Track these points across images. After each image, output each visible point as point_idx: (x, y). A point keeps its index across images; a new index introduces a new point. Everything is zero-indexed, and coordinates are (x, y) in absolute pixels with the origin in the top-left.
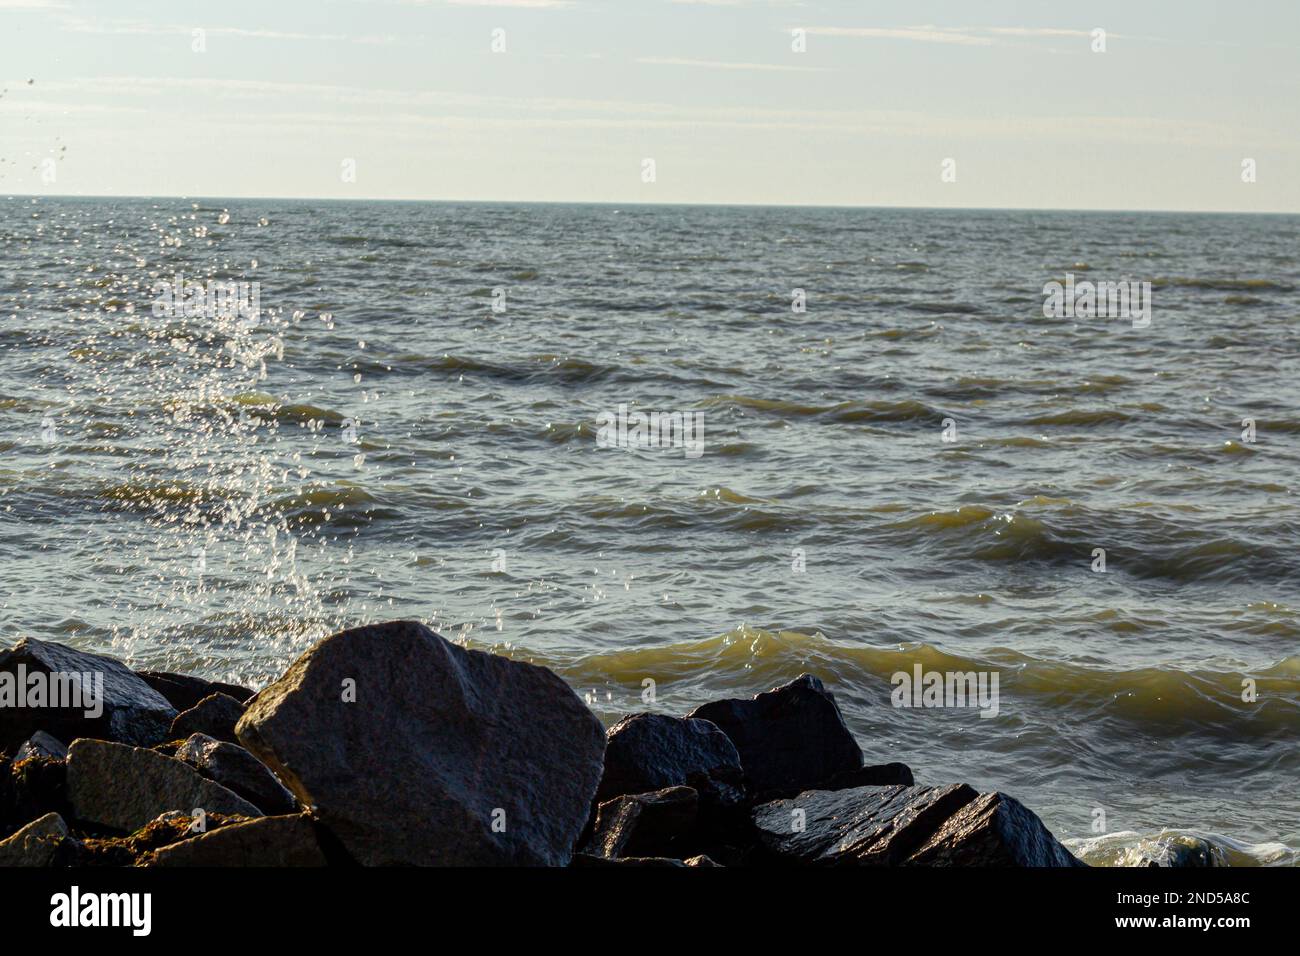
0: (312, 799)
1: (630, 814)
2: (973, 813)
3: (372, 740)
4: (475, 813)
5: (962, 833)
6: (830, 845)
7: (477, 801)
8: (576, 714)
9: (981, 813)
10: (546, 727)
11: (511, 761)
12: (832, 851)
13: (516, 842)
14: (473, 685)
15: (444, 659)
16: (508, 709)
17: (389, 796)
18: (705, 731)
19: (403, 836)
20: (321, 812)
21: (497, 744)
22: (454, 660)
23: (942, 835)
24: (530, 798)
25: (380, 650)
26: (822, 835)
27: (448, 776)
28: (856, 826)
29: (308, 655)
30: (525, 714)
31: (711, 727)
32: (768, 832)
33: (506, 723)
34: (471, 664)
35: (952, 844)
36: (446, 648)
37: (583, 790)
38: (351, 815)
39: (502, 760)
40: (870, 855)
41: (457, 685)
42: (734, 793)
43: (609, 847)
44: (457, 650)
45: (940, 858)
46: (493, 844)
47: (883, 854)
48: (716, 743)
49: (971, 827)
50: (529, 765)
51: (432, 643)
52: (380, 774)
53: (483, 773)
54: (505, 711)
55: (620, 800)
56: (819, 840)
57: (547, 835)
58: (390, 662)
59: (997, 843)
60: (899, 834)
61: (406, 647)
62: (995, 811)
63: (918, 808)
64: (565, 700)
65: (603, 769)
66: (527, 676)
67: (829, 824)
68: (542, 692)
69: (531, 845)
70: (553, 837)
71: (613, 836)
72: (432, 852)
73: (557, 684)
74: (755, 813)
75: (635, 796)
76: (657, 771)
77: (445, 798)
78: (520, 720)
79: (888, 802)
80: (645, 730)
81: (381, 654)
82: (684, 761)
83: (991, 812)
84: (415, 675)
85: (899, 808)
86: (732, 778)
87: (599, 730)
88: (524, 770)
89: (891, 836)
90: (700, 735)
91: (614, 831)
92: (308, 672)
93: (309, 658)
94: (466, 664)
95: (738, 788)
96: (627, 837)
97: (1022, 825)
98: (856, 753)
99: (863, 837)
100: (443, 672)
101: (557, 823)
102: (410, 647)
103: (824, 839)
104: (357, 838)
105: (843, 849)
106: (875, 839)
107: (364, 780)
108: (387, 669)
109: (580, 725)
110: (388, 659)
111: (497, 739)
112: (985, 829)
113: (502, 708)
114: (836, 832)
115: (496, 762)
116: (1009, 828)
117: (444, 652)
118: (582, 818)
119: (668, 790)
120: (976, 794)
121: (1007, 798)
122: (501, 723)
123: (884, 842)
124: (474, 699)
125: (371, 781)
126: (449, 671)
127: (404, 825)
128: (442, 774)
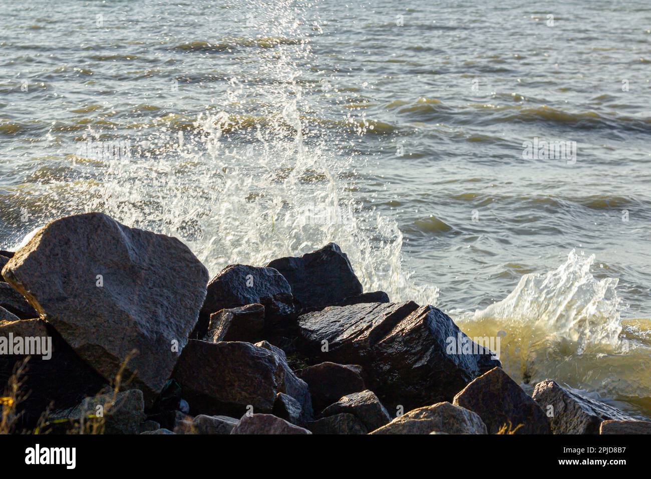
0: (44, 310)
1: (227, 319)
2: (415, 317)
3: (77, 278)
4: (133, 317)
5: (408, 327)
6: (338, 335)
7: (135, 311)
8: (191, 262)
9: (419, 317)
10: (175, 270)
11: (155, 289)
12: (338, 339)
13: (156, 333)
14: (134, 248)
15: (117, 233)
16: (154, 261)
17: (85, 309)
18: (272, 274)
19: (93, 330)
20: (49, 317)
21: (147, 280)
22: (123, 234)
23: (399, 329)
24: (165, 309)
25: (82, 228)
26: (334, 330)
27: (119, 297)
28: (353, 325)
29: (42, 231)
30: (163, 263)
31: (275, 272)
32: (305, 329)
33: (152, 268)
34: (133, 236)
35: (403, 333)
36: (119, 227)
37: (195, 304)
38: (65, 319)
39: (150, 288)
40: (359, 340)
41: (125, 247)
42: (288, 308)
43: (216, 337)
44: (125, 228)
45: (396, 342)
46: (144, 334)
47: (366, 340)
48: (277, 280)
49: (414, 324)
50: (165, 291)
51: (111, 224)
52: (82, 297)
53: (139, 295)
54: (152, 261)
55: (222, 312)
56: (332, 333)
57: (175, 329)
58: (87, 235)
59: (427, 333)
60: (375, 328)
61: (96, 226)
62: (427, 315)
63: (386, 315)
64: (187, 256)
65: (206, 293)
66: (165, 242)
67: (338, 324)
68: (173, 251)
69: (165, 334)
70: (178, 330)
71: (218, 332)
72: (110, 338)
73: (181, 247)
74: (300, 319)
75: (229, 310)
76: (244, 296)
77: (117, 309)
78: (160, 266)
79: (371, 312)
80: (237, 274)
81: (82, 231)
82: (259, 290)
83: (424, 316)
84: (101, 242)
85: (376, 315)
86: (286, 300)
87: (204, 272)
88: (162, 294)
89: (370, 330)
90: (269, 276)
91: (218, 329)
92: (42, 241)
93: (42, 233)
94: (130, 236)
95: (290, 305)
96: (226, 332)
97: (442, 323)
98: (359, 286)
99: (355, 331)
100: (117, 241)
101: (180, 322)
102: (99, 226)
103: (335, 332)
104: (69, 331)
105: (345, 337)
106: (362, 332)
107: (72, 299)
108: (86, 238)
109: (194, 269)
110: (86, 233)
111: (147, 277)
112: (421, 325)
113: (150, 260)
114: (341, 328)
115: (147, 289)
116: (434, 325)
117: (117, 229)
118: (194, 320)
119: (248, 306)
120: (418, 306)
121: (433, 308)
122: (150, 268)
123: (367, 333)
124: (135, 255)
125: (76, 300)
126: (120, 240)
127: (94, 324)
128: (116, 296)
